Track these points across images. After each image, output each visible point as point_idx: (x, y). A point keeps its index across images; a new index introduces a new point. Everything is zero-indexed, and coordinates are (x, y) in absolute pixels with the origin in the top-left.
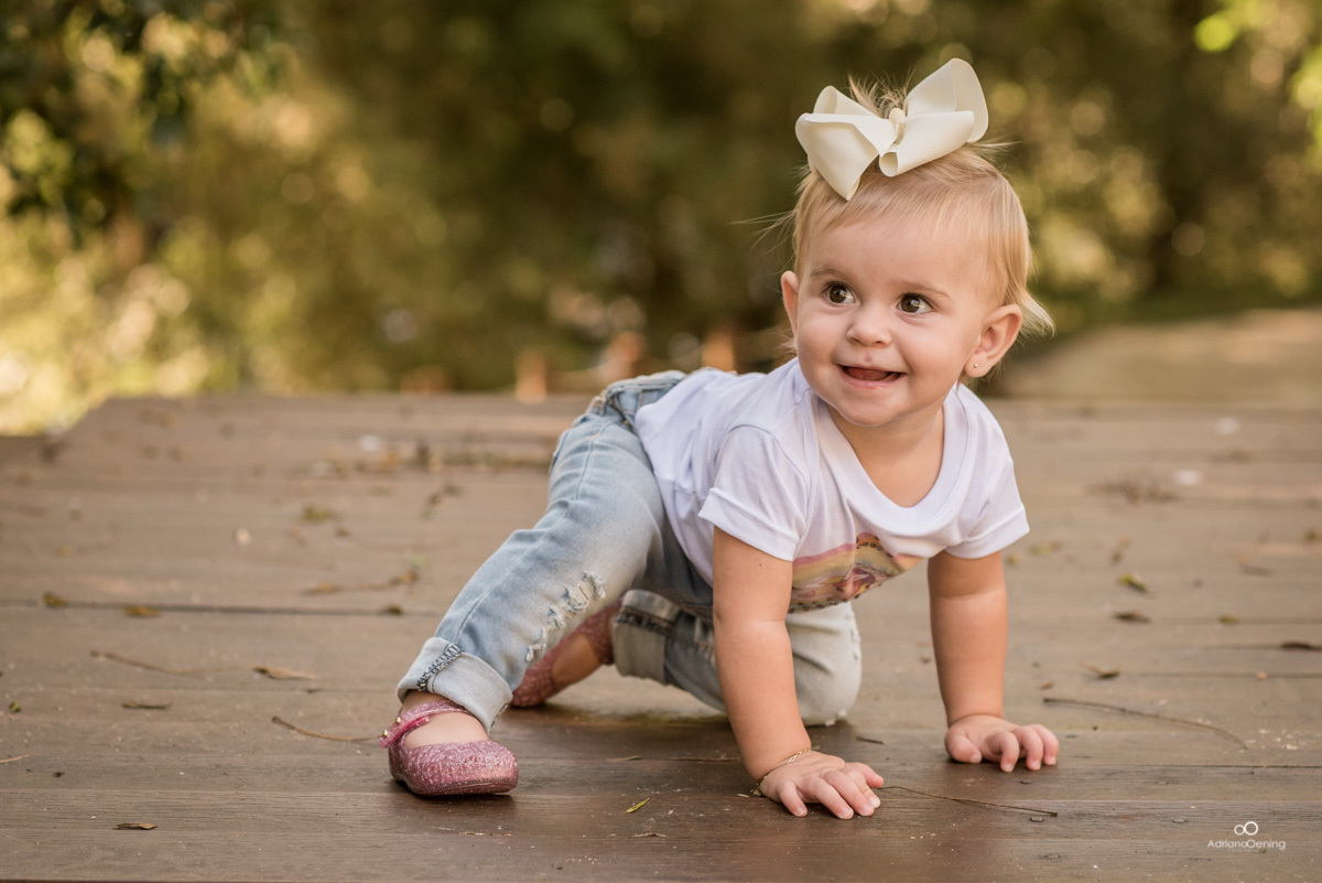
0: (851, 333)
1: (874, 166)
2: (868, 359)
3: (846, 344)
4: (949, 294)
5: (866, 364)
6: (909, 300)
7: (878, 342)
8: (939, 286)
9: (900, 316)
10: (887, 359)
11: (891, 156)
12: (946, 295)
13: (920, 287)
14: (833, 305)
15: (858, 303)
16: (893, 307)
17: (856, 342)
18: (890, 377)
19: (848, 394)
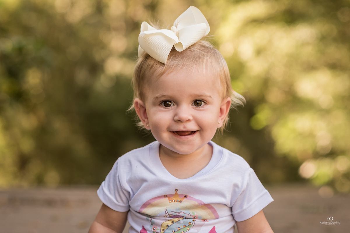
0: (176, 118)
1: (173, 49)
2: (185, 127)
3: (174, 122)
4: (211, 96)
5: (184, 130)
6: (197, 102)
7: (188, 120)
8: (208, 94)
9: (193, 108)
10: (192, 126)
11: (180, 44)
12: (211, 97)
13: (201, 96)
14: (166, 108)
15: (176, 106)
16: (190, 105)
17: (179, 121)
18: (193, 133)
19: (178, 142)
